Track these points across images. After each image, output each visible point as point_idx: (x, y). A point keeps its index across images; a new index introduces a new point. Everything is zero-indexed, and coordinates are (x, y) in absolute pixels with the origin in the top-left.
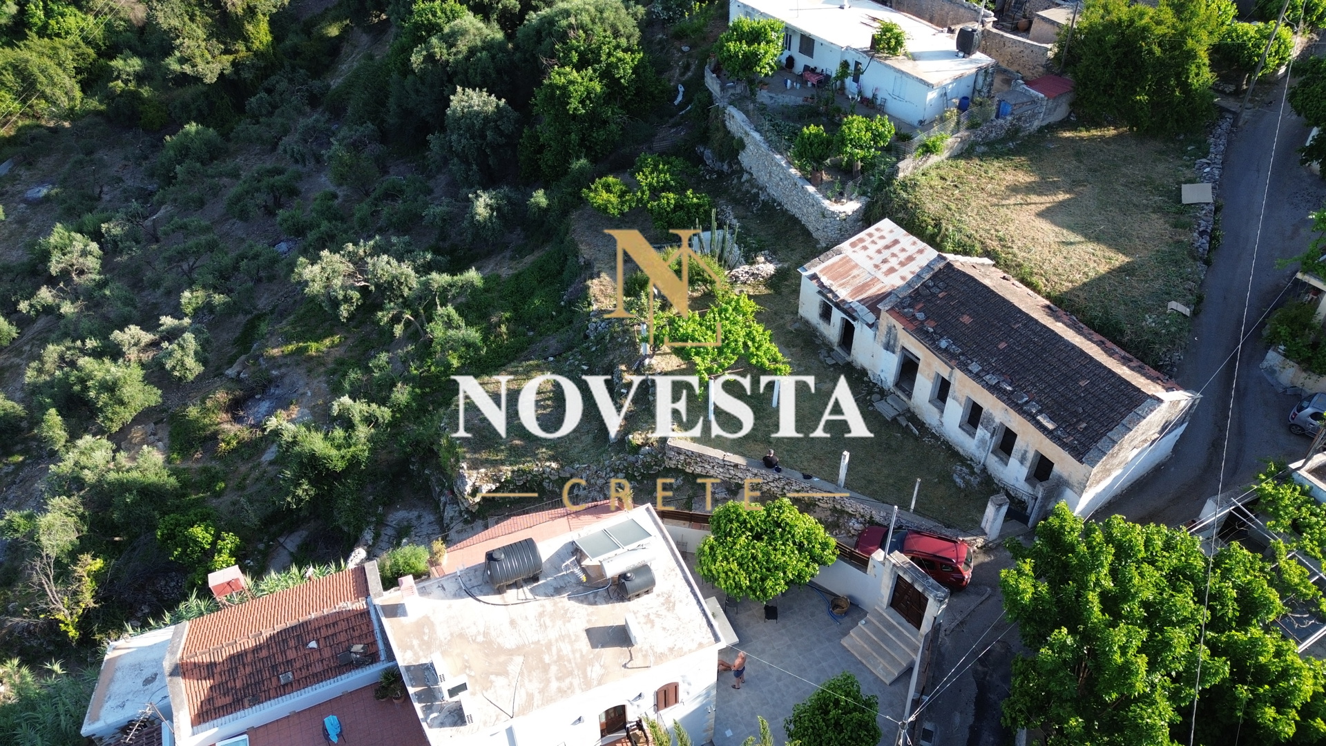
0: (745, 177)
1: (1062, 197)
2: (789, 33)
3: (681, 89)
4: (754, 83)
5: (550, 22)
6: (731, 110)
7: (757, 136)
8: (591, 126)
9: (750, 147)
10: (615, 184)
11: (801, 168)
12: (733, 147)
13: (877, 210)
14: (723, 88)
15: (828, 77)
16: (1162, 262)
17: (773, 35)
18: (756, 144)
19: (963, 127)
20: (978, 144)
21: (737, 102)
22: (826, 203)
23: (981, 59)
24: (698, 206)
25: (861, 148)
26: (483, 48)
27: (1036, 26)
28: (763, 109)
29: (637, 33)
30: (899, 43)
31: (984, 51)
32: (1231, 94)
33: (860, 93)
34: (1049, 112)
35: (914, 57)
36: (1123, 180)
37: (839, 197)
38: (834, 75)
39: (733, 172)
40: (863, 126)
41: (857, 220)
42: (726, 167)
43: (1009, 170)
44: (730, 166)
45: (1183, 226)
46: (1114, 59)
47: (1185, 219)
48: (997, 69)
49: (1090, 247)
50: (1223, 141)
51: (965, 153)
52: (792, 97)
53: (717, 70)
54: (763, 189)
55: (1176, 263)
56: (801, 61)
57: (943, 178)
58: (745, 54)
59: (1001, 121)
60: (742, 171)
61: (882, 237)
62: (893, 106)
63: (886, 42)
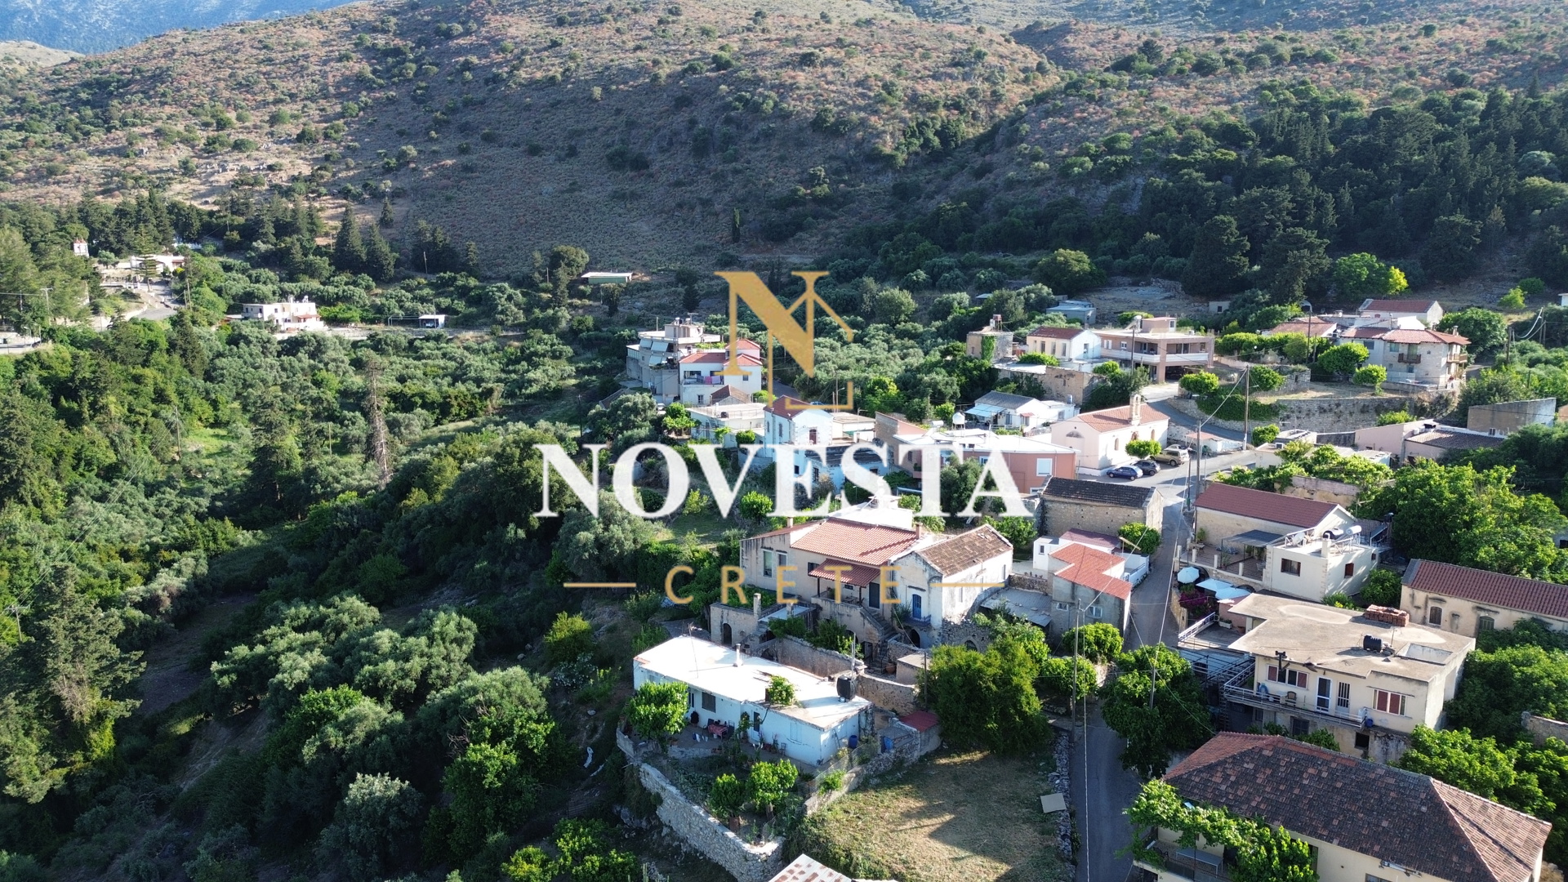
0: (665, 831)
1: (948, 817)
2: (691, 692)
3: (590, 751)
4: (664, 740)
5: (456, 700)
6: (646, 767)
7: (673, 789)
8: (506, 799)
9: (668, 801)
10: (536, 854)
11: (719, 816)
12: (650, 803)
13: (793, 848)
14: (636, 748)
15: (731, 728)
16: (1037, 866)
17: (678, 696)
18: (673, 798)
19: (855, 763)
20: (871, 777)
21: (650, 759)
22: (747, 847)
23: (860, 702)
24: (623, 865)
25: (771, 791)
26: (381, 732)
27: (900, 670)
28: (675, 763)
29: (544, 702)
30: (789, 695)
31: (863, 694)
32: (1064, 715)
33: (762, 740)
34: (925, 743)
35: (803, 705)
36: (995, 798)
37: (757, 839)
38: (737, 727)
39: (653, 828)
40: (769, 771)
41: (777, 861)
42: (644, 823)
43: (902, 798)
44: (649, 822)
45: (1049, 833)
46: (963, 696)
47: (1048, 826)
48: (874, 708)
49: (979, 860)
50: (1065, 756)
51: (861, 786)
52: (702, 750)
53: (627, 731)
54: (684, 840)
55: (1048, 865)
56: (705, 716)
57: (846, 812)
58: (655, 715)
59: (886, 755)
60: (661, 825)
61: (802, 873)
62: (793, 749)
63: (778, 695)
